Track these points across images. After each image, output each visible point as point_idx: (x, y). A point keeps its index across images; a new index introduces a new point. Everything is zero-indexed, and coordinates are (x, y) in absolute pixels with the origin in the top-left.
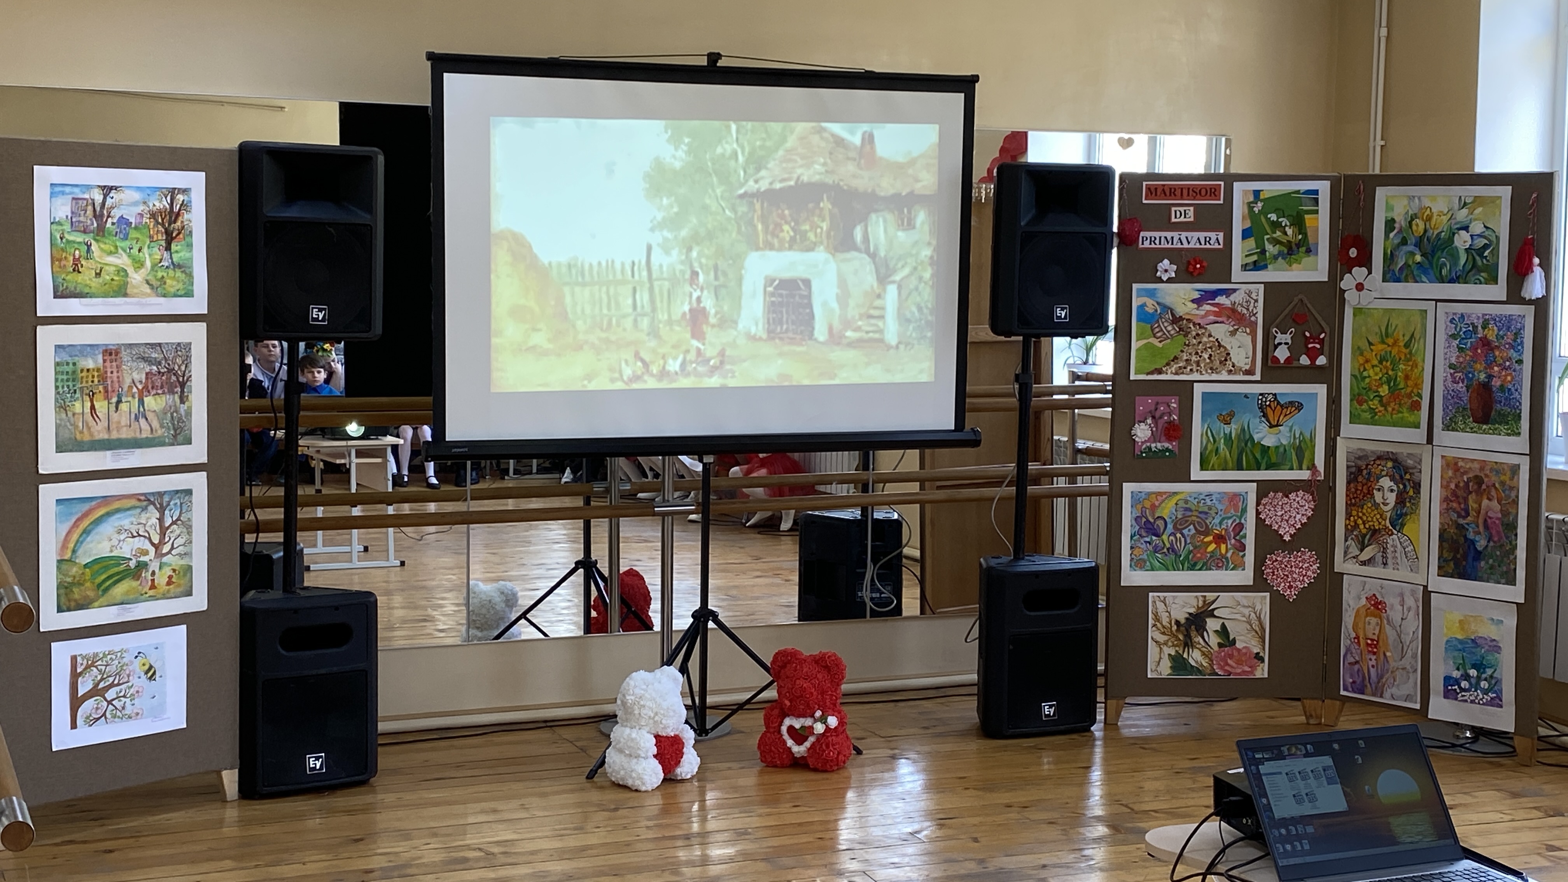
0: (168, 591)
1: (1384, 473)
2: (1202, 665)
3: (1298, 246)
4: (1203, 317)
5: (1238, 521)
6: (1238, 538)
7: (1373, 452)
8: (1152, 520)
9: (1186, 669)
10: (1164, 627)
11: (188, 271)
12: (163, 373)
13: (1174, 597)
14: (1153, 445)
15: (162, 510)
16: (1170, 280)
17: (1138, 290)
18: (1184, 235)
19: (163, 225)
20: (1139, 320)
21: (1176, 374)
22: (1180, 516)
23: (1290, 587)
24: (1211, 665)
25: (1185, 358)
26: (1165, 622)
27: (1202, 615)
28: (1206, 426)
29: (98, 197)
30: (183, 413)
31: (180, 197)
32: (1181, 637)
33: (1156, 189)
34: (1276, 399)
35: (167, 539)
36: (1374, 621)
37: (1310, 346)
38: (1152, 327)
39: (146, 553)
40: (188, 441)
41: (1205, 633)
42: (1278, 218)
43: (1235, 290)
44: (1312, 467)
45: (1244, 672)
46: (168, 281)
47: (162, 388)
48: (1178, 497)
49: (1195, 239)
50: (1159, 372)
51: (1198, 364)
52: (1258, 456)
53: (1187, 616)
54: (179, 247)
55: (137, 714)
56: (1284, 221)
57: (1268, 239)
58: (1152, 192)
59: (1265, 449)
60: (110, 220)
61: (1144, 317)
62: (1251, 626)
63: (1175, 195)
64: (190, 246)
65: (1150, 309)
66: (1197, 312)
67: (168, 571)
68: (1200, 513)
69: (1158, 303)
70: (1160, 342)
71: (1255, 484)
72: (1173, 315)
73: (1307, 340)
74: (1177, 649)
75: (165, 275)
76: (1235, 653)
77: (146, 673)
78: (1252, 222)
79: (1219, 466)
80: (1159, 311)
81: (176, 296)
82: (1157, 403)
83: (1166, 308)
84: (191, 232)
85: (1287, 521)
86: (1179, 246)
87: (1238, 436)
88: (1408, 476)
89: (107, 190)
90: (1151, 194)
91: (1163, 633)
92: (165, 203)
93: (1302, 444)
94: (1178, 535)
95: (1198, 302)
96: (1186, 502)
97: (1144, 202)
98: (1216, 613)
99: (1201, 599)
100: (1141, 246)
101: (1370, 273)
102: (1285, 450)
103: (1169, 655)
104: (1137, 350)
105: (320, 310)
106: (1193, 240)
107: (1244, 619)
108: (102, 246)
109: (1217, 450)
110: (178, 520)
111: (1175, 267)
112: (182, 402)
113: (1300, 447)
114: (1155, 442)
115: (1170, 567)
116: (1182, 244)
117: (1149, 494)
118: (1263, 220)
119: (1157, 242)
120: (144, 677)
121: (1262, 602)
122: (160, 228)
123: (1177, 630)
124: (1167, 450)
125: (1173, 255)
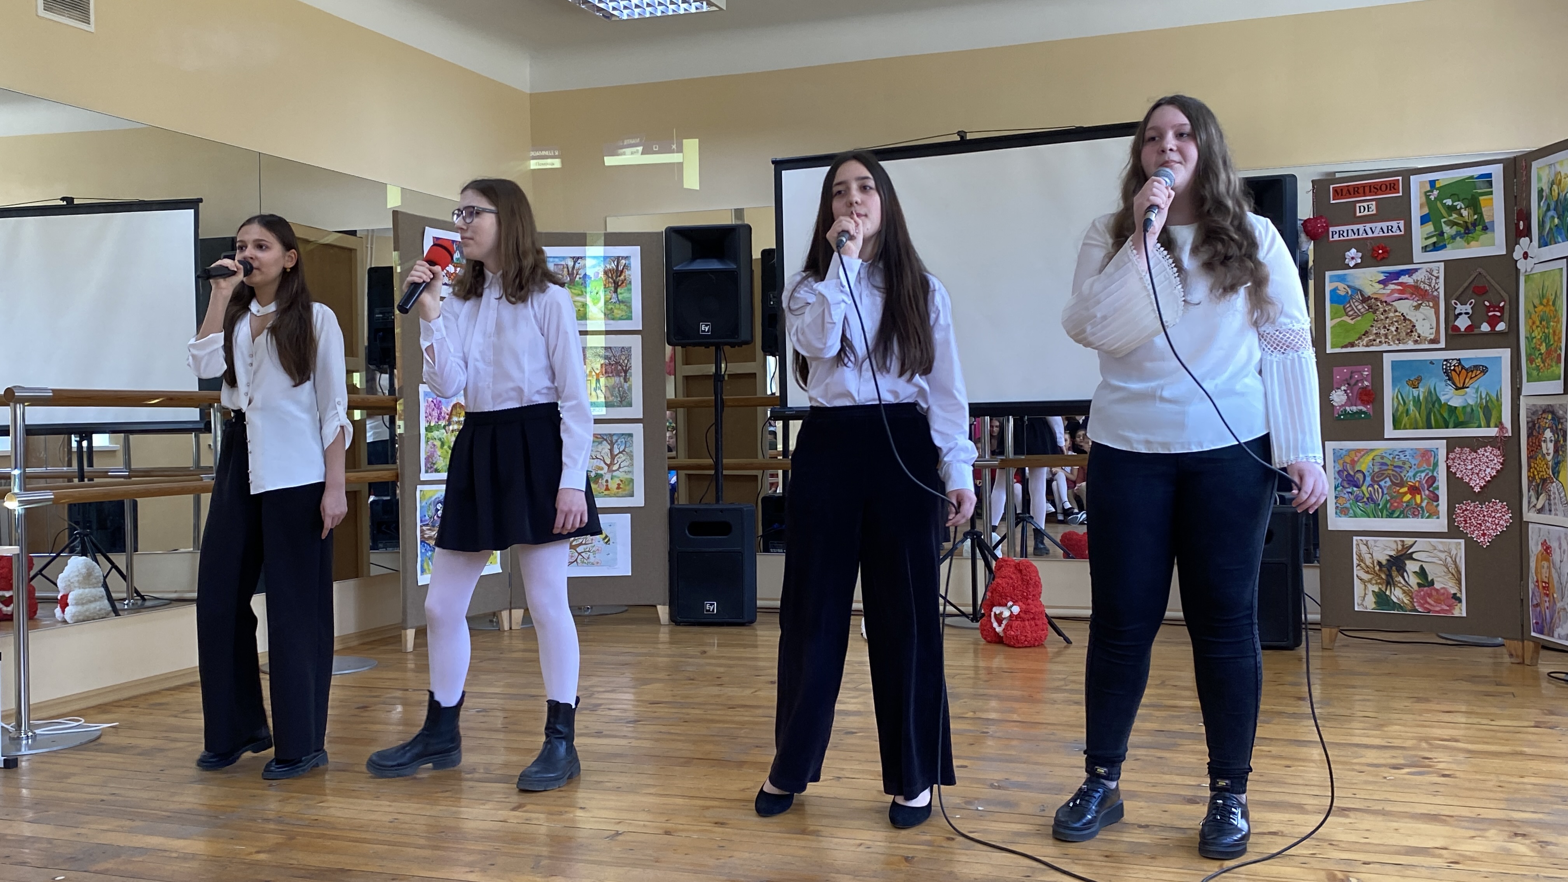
0: (618, 493)
1: (1547, 425)
2: (1403, 602)
3: (1474, 224)
4: (1389, 295)
5: (1430, 474)
6: (1431, 489)
7: (1541, 406)
8: (1352, 473)
9: (1389, 605)
10: (1367, 567)
11: (628, 304)
12: (612, 365)
13: (1375, 541)
14: (1348, 409)
15: (612, 444)
16: (1356, 266)
17: (1331, 277)
18: (1368, 226)
19: (612, 278)
20: (1332, 302)
21: (1367, 346)
22: (1376, 470)
23: (1484, 535)
24: (1412, 602)
25: (1375, 332)
26: (1368, 562)
27: (1402, 558)
28: (1396, 390)
29: (570, 263)
30: (626, 388)
31: (623, 262)
32: (1383, 576)
33: (1342, 190)
34: (1460, 363)
35: (616, 462)
36: (1545, 564)
37: (1490, 314)
38: (1344, 307)
39: (602, 469)
40: (631, 406)
41: (1405, 574)
42: (1453, 202)
43: (1416, 270)
44: (1500, 425)
45: (1443, 611)
46: (616, 311)
47: (612, 373)
48: (1374, 454)
49: (1378, 229)
50: (1352, 345)
51: (1386, 337)
52: (1446, 415)
53: (1388, 558)
54: (622, 291)
55: (598, 563)
56: (1459, 204)
57: (1445, 222)
58: (1338, 193)
59: (1453, 410)
60: (578, 276)
61: (1337, 299)
62: (1448, 569)
63: (1358, 193)
64: (630, 290)
65: (1342, 293)
66: (1384, 291)
67: (617, 481)
68: (1395, 467)
69: (1349, 286)
70: (1352, 319)
71: (1445, 441)
72: (1362, 295)
73: (1488, 309)
74: (1380, 586)
75: (613, 307)
76: (1434, 593)
77: (604, 539)
78: (1429, 209)
79: (1411, 425)
80: (1350, 293)
81: (620, 319)
82: (1352, 373)
83: (1357, 290)
84: (630, 283)
85: (1478, 474)
86: (1365, 236)
87: (1426, 398)
88: (1560, 427)
89: (576, 259)
90: (1338, 194)
91: (1367, 572)
92: (613, 266)
93: (1489, 405)
94: (1376, 487)
95: (1383, 282)
96: (1382, 458)
97: (1332, 202)
98: (1414, 556)
99: (1399, 543)
100: (1331, 239)
101: (1531, 241)
102: (1472, 410)
103: (1373, 591)
104: (1331, 328)
105: (706, 325)
106: (1377, 230)
107: (1441, 562)
108: (573, 291)
109: (1407, 411)
110: (624, 450)
111: (1360, 254)
112: (626, 381)
113: (1487, 406)
114: (1352, 405)
115: (1371, 515)
116: (1367, 234)
117: (1349, 451)
118: (1439, 205)
119: (1345, 234)
120: (602, 542)
121: (1458, 547)
122: (610, 280)
123: (1380, 570)
124: (1361, 412)
125: (1358, 244)
